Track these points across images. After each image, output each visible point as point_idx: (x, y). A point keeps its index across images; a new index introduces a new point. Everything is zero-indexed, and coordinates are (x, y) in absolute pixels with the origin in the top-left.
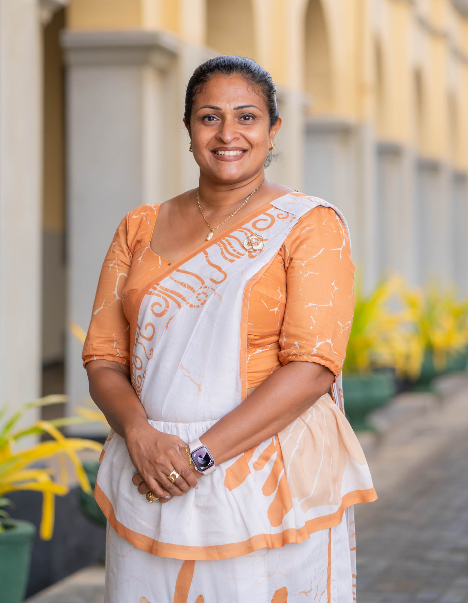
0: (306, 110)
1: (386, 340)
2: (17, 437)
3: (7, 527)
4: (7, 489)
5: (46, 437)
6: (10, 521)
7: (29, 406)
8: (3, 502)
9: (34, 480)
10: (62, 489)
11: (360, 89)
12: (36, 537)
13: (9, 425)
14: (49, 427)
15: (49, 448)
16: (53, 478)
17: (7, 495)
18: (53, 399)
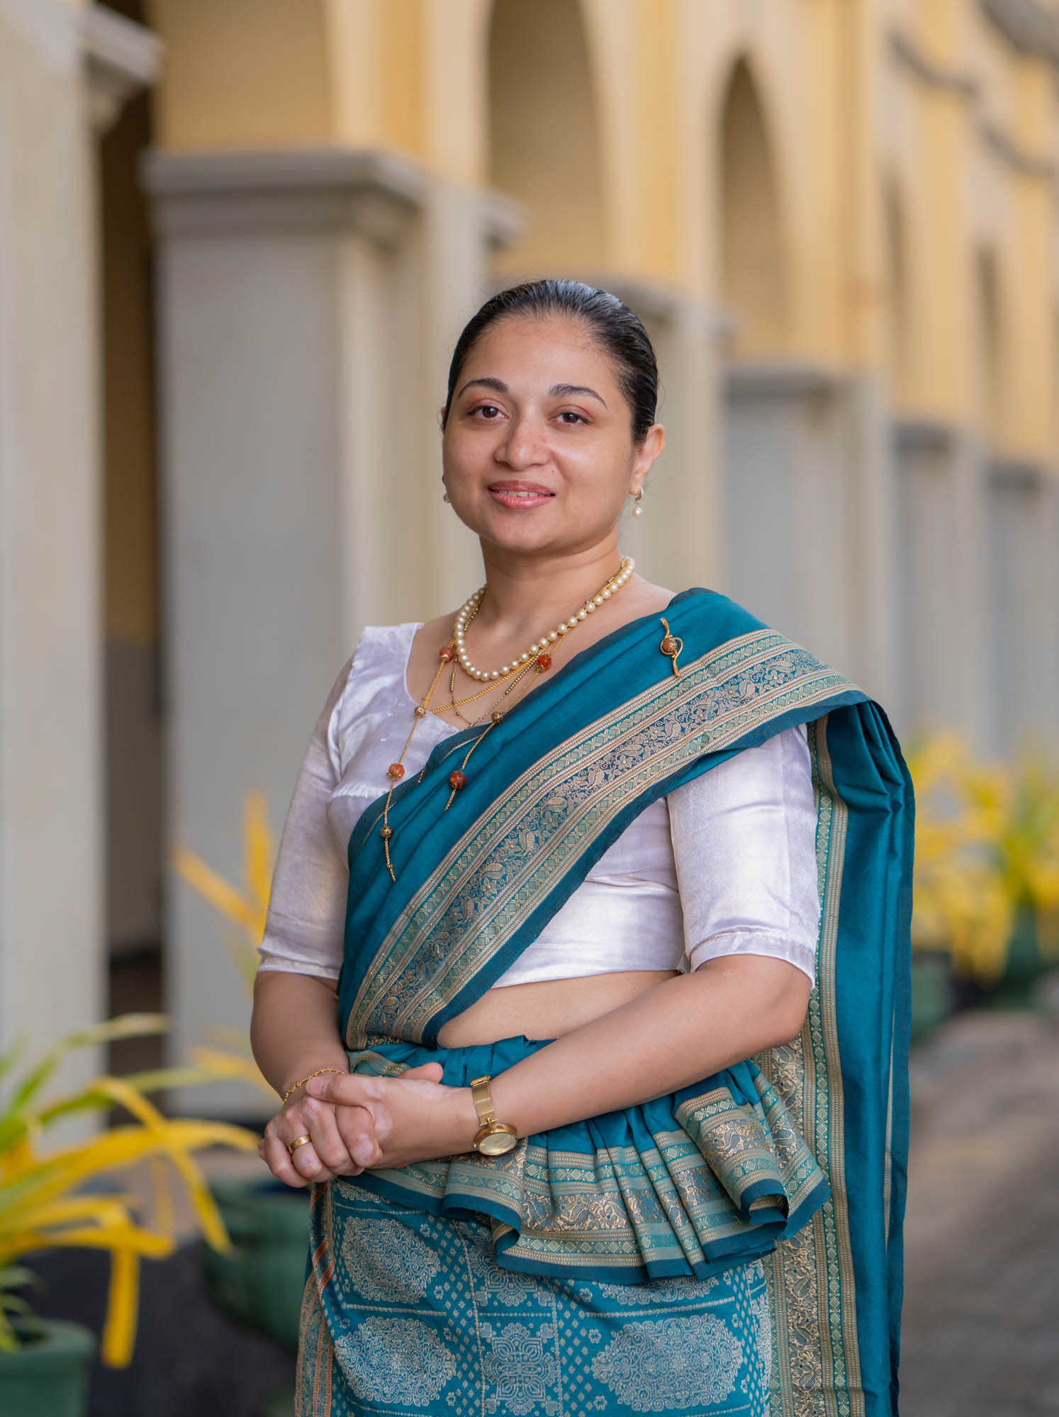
0: (726, 341)
2: (48, 1117)
3: (25, 1338)
4: (25, 1244)
5: (119, 1118)
6: (34, 1324)
7: (77, 1041)
8: (18, 1277)
9: (91, 1222)
10: (158, 1243)
11: (853, 294)
12: (95, 1364)
13: (29, 1088)
14: (125, 1091)
15: (125, 1145)
16: (137, 1219)
17: (21, 1261)
18: (136, 1024)
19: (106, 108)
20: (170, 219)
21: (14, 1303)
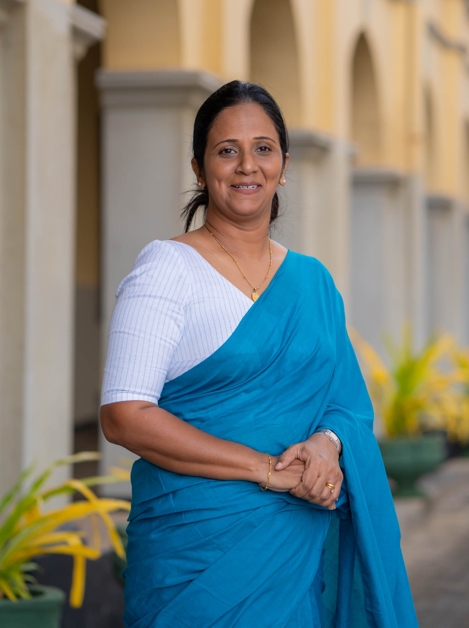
0: (353, 159)
1: (437, 401)
2: (46, 497)
3: (34, 593)
4: (36, 552)
5: (78, 497)
6: (39, 587)
7: (60, 463)
8: (32, 567)
9: (65, 543)
10: (94, 553)
11: (410, 139)
12: (66, 605)
13: (38, 483)
14: (80, 485)
15: (80, 509)
16: (85, 542)
17: (33, 560)
18: (86, 456)
19: (80, 50)
20: (108, 100)
21: (30, 578)
